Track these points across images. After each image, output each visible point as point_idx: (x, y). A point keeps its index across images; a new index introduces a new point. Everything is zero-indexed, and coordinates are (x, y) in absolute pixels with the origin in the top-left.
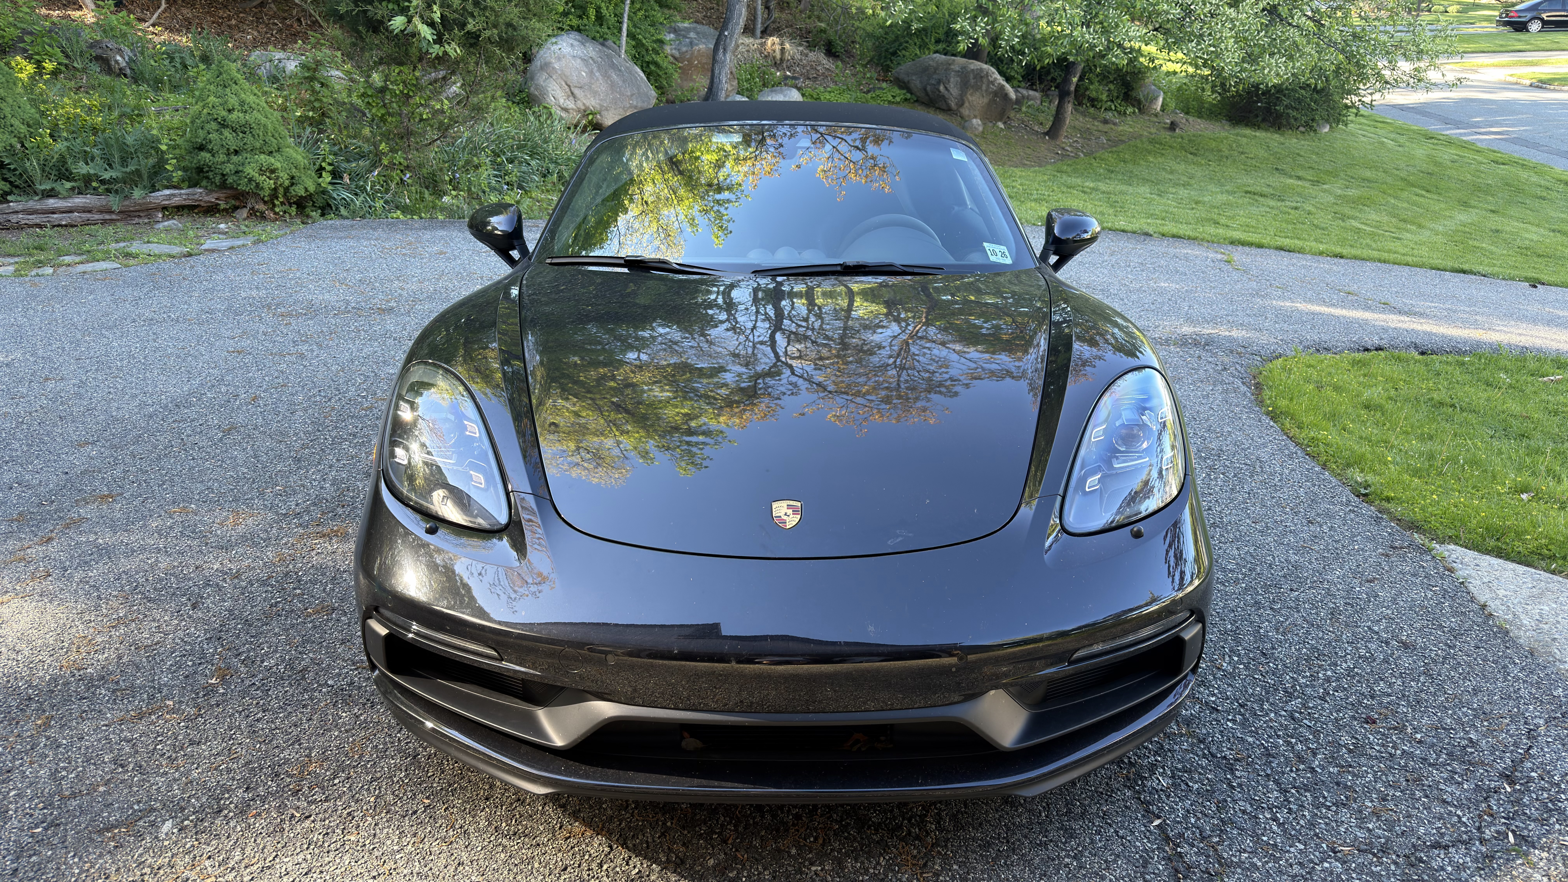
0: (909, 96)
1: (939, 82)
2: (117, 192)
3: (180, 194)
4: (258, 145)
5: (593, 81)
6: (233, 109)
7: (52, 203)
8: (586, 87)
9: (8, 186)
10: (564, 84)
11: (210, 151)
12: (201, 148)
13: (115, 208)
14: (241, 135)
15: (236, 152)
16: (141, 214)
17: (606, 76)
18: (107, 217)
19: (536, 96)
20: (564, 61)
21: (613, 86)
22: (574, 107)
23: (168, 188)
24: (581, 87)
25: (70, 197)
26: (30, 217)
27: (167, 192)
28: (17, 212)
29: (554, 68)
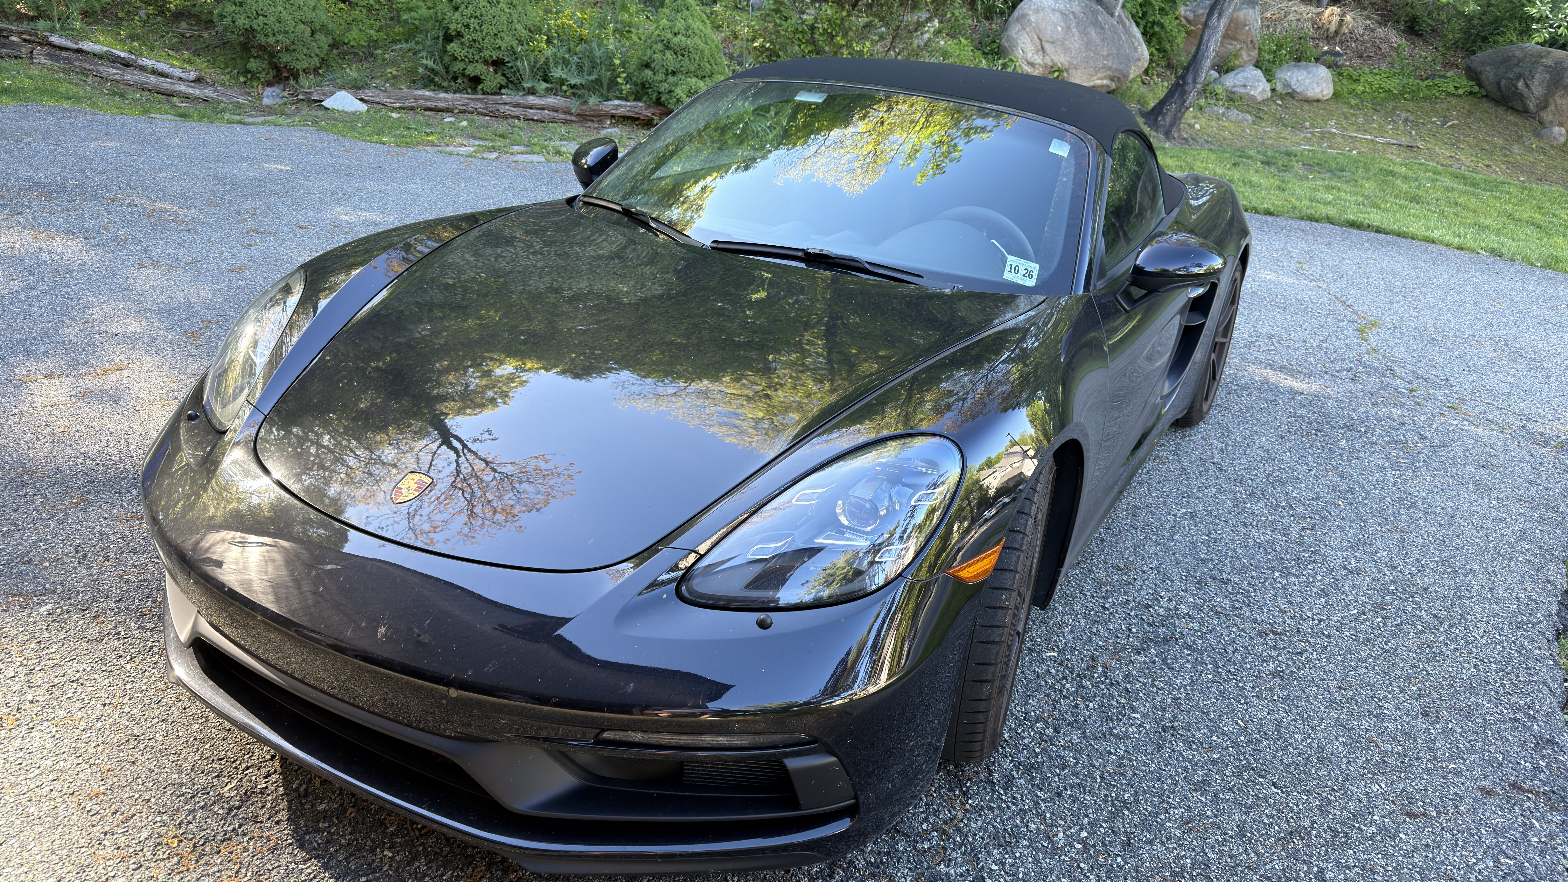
0: (1476, 89)
1: (1519, 77)
2: (579, 96)
3: (626, 106)
4: (692, 68)
5: (1067, 37)
6: (679, 33)
7: (532, 100)
8: (1059, 43)
9: (505, 80)
10: (1036, 37)
11: (653, 70)
12: (647, 66)
13: (573, 111)
14: (680, 57)
15: (674, 73)
16: (594, 119)
17: (1084, 33)
18: (569, 118)
19: (1005, 48)
20: (1041, 15)
21: (1088, 44)
22: (1041, 62)
23: (619, 98)
24: (1053, 43)
25: (545, 96)
26: (513, 109)
27: (617, 102)
28: (505, 104)
29: (1029, 20)
